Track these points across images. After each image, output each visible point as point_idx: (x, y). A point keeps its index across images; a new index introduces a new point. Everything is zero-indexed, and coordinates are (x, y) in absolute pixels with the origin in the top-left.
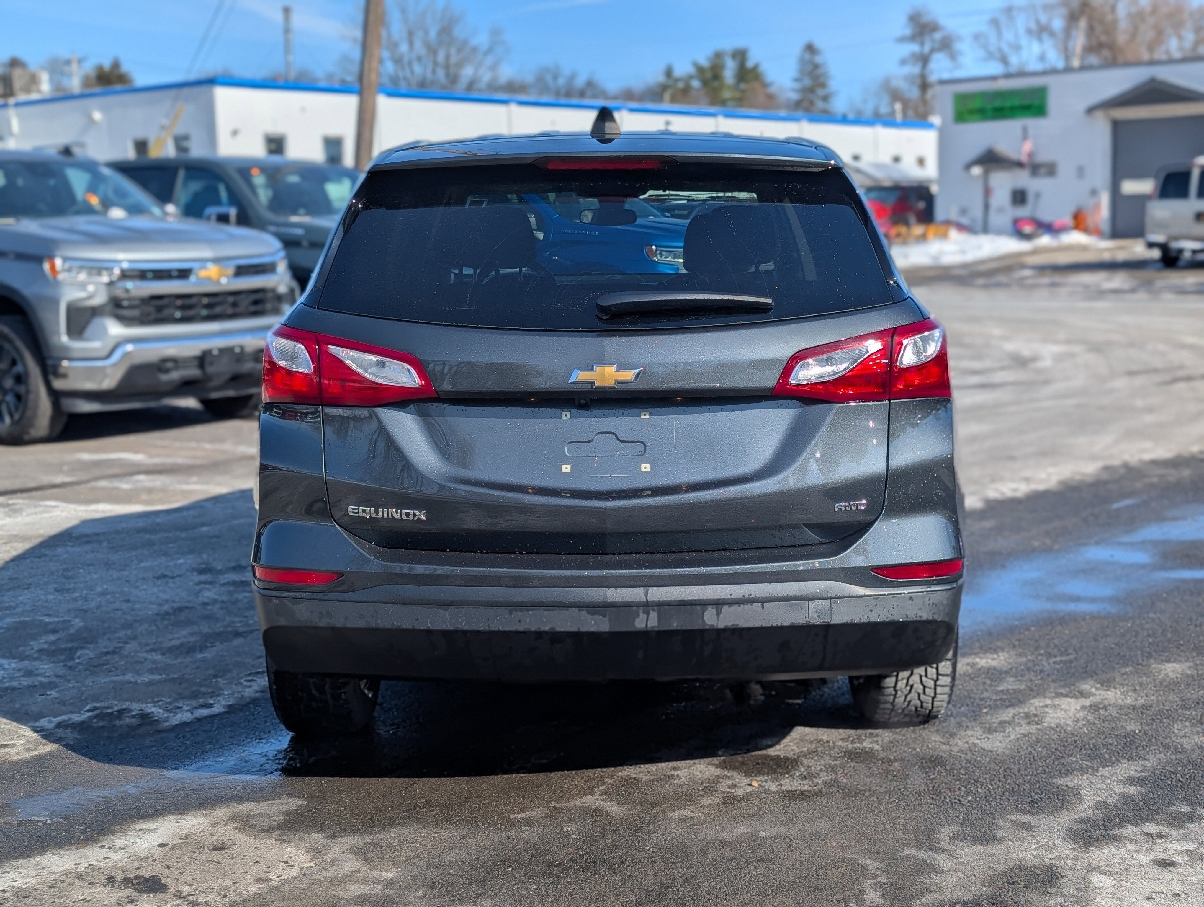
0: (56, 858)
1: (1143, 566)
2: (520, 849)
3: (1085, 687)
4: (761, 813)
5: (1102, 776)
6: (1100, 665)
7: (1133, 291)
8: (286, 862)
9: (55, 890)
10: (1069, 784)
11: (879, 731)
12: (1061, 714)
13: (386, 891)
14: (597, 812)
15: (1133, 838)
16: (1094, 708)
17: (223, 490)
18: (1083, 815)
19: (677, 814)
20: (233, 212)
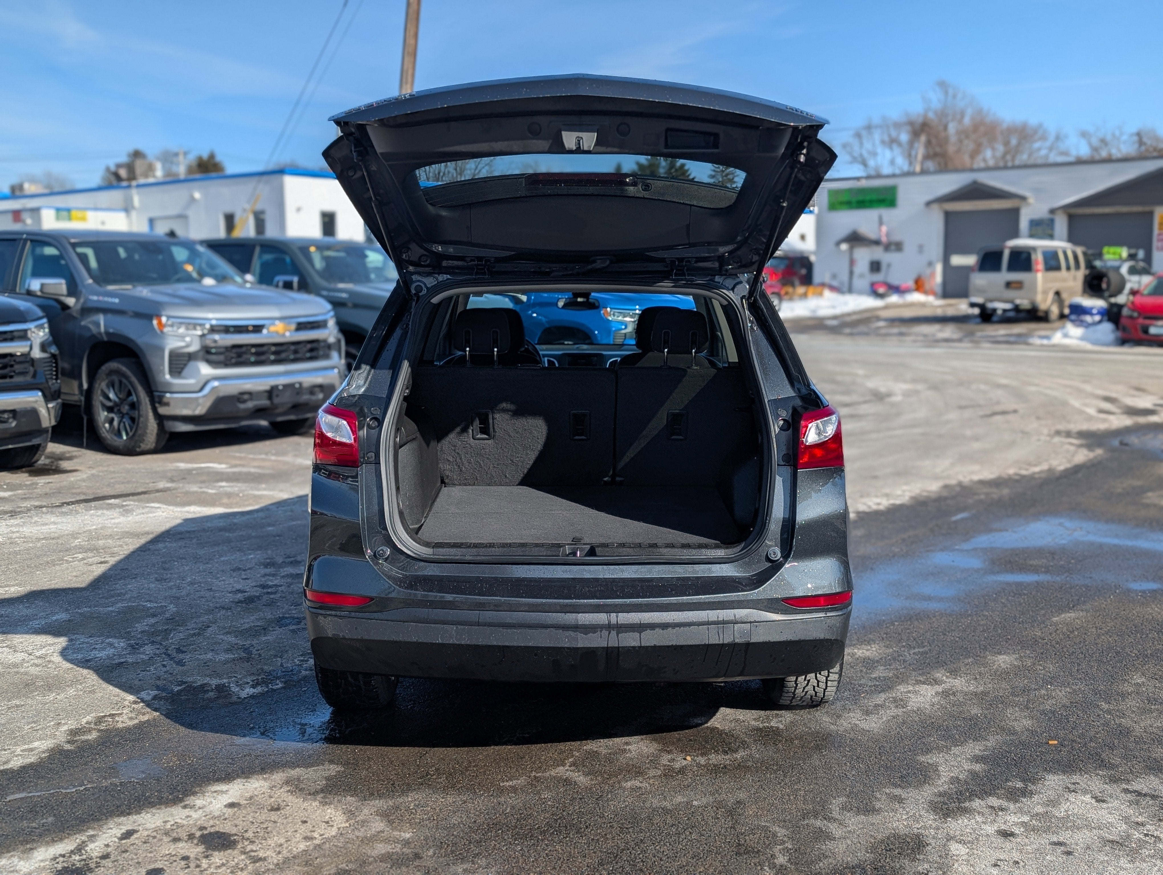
0: (149, 815)
1: (977, 571)
2: (508, 813)
3: (939, 675)
4: (694, 784)
5: (954, 754)
6: (948, 656)
7: (960, 340)
8: (327, 822)
9: (148, 845)
10: (929, 761)
11: (783, 712)
12: (920, 699)
13: (404, 850)
14: (567, 782)
15: (980, 810)
16: (945, 694)
17: (284, 496)
18: (941, 789)
19: (629, 784)
20: (295, 279)
